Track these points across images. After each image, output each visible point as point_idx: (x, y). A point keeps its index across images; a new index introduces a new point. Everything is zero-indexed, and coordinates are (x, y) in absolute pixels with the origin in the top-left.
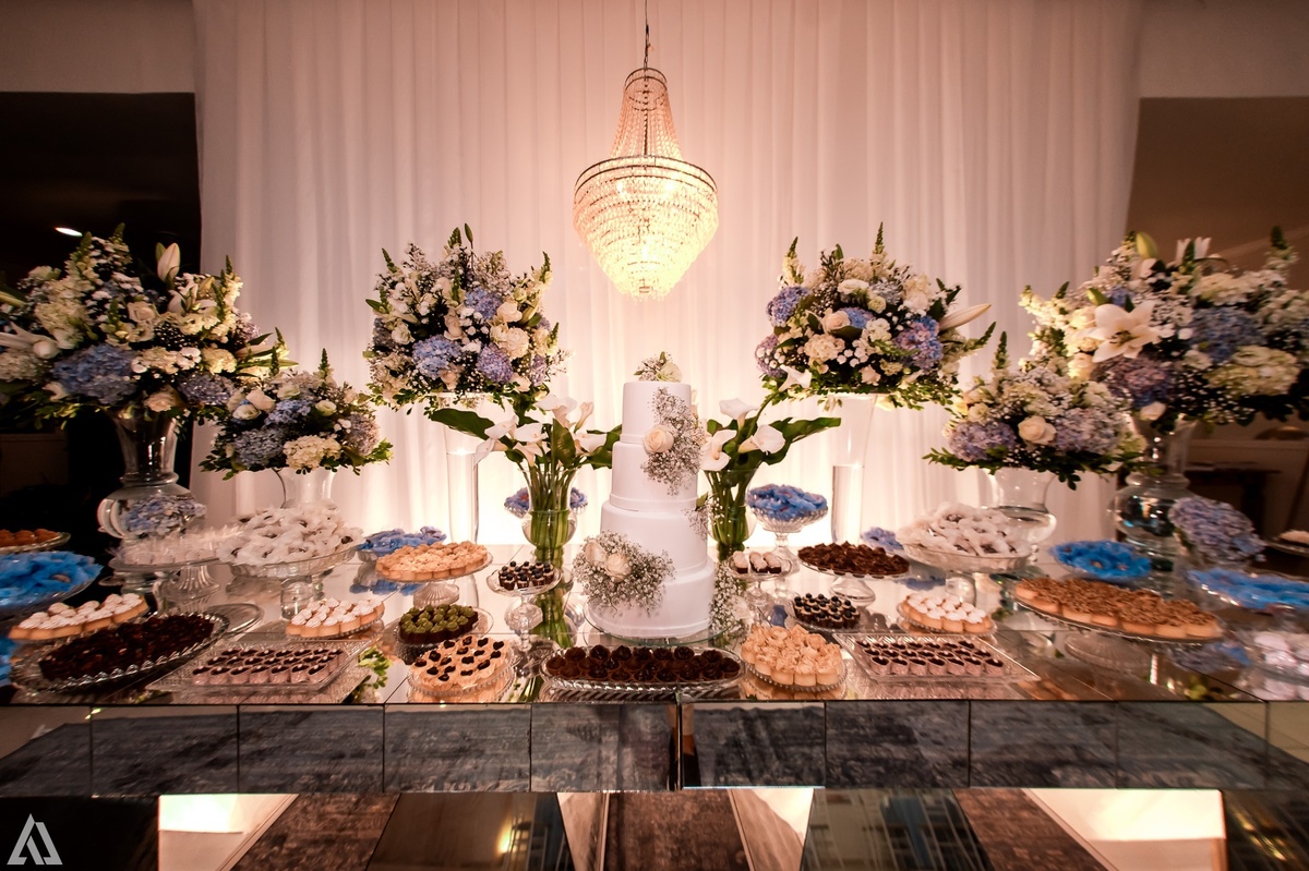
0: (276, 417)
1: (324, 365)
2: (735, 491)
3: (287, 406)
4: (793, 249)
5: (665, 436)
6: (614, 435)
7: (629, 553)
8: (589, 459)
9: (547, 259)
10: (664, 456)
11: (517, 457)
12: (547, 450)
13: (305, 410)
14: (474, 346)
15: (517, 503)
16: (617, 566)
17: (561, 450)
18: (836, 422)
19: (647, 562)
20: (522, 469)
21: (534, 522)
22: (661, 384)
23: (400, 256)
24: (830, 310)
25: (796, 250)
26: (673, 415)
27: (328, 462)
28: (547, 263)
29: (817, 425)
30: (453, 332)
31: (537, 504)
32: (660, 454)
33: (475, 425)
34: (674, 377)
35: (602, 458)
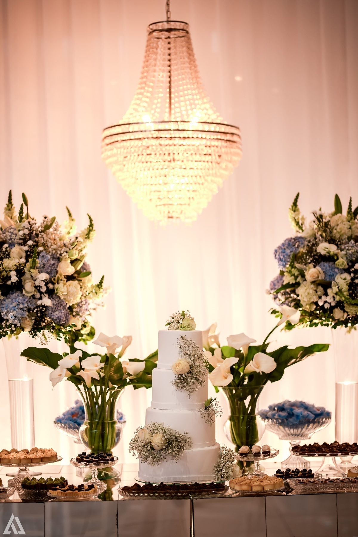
4: (295, 204)
5: (184, 364)
6: (152, 361)
7: (165, 432)
8: (132, 381)
9: (91, 221)
10: (184, 376)
11: (78, 381)
12: (102, 375)
16: (158, 440)
17: (113, 374)
18: (323, 348)
19: (176, 438)
20: (79, 389)
24: (311, 265)
25: (298, 204)
26: (189, 353)
28: (91, 225)
29: (308, 351)
30: (29, 289)
32: (182, 375)
33: (49, 358)
34: (190, 327)
35: (142, 380)
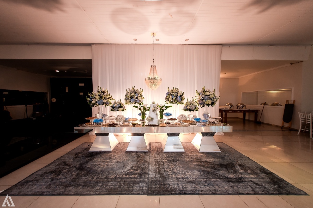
0: (118, 106)
1: (120, 101)
2: (162, 113)
3: (118, 105)
5: (154, 109)
6: (150, 108)
7: (151, 118)
9: (143, 89)
11: (140, 110)
12: (143, 109)
13: (120, 106)
14: (136, 100)
15: (140, 114)
16: (150, 119)
17: (145, 109)
18: (172, 106)
21: (142, 116)
22: (153, 104)
23: (127, 89)
24: (170, 96)
25: (169, 88)
26: (154, 107)
27: (122, 111)
29: (170, 107)
30: (134, 98)
31: (142, 114)
33: (137, 107)
34: (155, 103)
35: (148, 110)
